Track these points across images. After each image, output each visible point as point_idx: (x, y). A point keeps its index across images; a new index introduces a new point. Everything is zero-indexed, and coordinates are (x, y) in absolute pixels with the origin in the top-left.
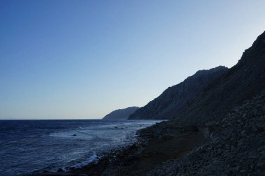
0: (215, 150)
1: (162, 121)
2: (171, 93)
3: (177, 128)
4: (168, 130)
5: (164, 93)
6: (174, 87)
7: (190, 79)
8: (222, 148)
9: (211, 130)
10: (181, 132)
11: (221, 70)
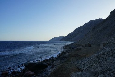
0: (109, 54)
1: (74, 42)
2: (78, 30)
3: (81, 45)
4: (77, 46)
5: (75, 30)
6: (79, 28)
7: (86, 24)
8: (113, 53)
9: (104, 45)
10: (84, 46)
11: (100, 20)
